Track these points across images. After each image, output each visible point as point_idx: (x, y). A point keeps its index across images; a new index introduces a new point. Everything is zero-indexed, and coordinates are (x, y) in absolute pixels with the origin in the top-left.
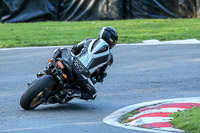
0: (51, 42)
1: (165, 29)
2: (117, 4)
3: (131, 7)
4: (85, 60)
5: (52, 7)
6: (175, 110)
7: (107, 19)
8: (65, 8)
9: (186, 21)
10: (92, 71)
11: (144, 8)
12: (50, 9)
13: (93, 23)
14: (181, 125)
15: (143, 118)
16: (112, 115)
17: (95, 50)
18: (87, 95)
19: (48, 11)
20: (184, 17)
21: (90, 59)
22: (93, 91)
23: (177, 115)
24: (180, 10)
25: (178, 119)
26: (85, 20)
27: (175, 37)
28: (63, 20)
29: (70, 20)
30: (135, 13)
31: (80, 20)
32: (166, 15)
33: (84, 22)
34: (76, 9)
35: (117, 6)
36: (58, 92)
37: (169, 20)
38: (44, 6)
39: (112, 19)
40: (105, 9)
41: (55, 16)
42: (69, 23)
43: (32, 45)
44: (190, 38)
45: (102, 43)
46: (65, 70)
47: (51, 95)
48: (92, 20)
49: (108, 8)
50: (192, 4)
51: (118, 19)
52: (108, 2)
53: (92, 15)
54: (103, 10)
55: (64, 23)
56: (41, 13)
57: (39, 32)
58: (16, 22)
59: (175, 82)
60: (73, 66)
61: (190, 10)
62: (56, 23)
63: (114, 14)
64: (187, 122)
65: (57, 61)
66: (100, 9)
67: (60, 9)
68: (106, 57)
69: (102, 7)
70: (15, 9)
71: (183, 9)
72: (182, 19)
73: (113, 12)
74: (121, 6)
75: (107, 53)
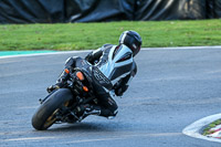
3: (214, 5)
5: (127, 6)
7: (188, 19)
8: (141, 6)
10: (114, 82)
12: (124, 8)
13: (172, 23)
17: (117, 57)
18: (107, 111)
19: (122, 10)
21: (112, 69)
22: (115, 107)
26: (164, 19)
29: (147, 20)
30: (219, 12)
31: (158, 19)
33: (163, 23)
34: (154, 8)
35: (200, 5)
36: (74, 109)
38: (118, 4)
39: (194, 19)
40: (186, 8)
41: (130, 15)
42: (146, 23)
45: (125, 49)
46: (85, 82)
47: (67, 112)
48: (171, 19)
49: (189, 6)
51: (200, 18)
53: (171, 14)
54: (183, 9)
55: (140, 23)
56: (114, 11)
57: (112, 33)
58: (88, 22)
63: (196, 13)
65: (73, 71)
66: (180, 7)
67: (136, 8)
70: (86, 7)
73: (195, 12)
74: (204, 5)
75: (131, 60)
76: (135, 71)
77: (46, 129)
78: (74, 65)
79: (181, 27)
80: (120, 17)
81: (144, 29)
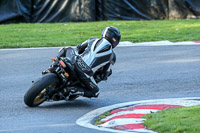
0: (24, 44)
1: (138, 31)
2: (89, 6)
3: (103, 8)
4: (88, 59)
5: (25, 9)
6: (147, 111)
7: (79, 21)
8: (38, 10)
9: (159, 22)
11: (117, 9)
12: (22, 11)
14: (154, 126)
15: (116, 120)
16: (85, 117)
19: (20, 13)
20: (156, 19)
23: (150, 117)
24: (153, 12)
25: (151, 120)
26: (58, 22)
27: (148, 39)
28: (36, 22)
29: (43, 22)
30: (107, 15)
31: (53, 22)
32: (138, 17)
33: (57, 24)
34: (49, 11)
35: (90, 8)
36: (61, 90)
37: (142, 22)
38: (16, 7)
39: (85, 21)
40: (78, 11)
41: (28, 18)
42: (41, 25)
43: (4, 47)
44: (163, 39)
46: (67, 69)
48: (64, 21)
49: (80, 10)
50: (164, 6)
51: (90, 20)
52: (80, 4)
53: (64, 17)
54: (75, 12)
55: (36, 24)
56: (13, 14)
57: (12, 34)
59: (148, 84)
60: (76, 65)
61: (163, 11)
62: (28, 25)
63: (87, 16)
64: (160, 124)
65: (59, 60)
66: (73, 11)
67: (33, 11)
68: (109, 56)
69: (74, 9)
71: (156, 10)
72: (154, 21)
73: (86, 14)
74: (93, 8)
75: (110, 52)
76: (114, 60)
77: (37, 106)
78: (64, 55)
79: (73, 28)
80: (18, 19)
81: (40, 30)
